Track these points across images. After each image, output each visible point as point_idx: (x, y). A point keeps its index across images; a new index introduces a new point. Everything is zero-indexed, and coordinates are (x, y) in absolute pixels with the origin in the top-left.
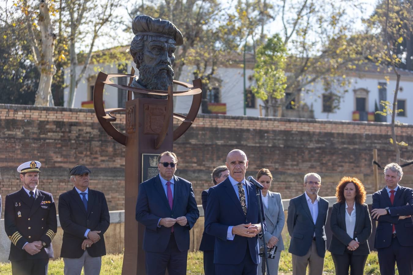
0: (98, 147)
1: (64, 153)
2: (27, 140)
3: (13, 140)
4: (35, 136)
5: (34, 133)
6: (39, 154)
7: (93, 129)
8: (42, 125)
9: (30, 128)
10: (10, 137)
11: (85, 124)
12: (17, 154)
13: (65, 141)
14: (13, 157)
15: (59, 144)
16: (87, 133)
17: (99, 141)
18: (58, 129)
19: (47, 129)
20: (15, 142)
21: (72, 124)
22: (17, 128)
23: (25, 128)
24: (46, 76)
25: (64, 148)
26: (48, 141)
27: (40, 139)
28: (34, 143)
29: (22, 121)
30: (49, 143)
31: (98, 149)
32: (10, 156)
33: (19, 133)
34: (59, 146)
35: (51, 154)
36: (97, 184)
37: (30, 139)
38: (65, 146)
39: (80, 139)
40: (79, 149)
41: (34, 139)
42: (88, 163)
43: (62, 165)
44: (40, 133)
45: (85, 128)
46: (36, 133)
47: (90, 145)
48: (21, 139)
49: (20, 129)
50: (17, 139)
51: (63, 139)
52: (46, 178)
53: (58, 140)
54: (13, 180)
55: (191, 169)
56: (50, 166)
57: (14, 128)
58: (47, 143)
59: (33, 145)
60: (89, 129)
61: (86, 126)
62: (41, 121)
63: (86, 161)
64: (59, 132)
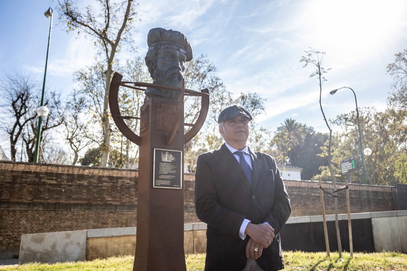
0: (134, 191)
1: (113, 195)
2: (91, 187)
3: (81, 187)
4: (95, 185)
5: (95, 183)
6: (97, 196)
7: (131, 181)
8: (100, 178)
9: (92, 180)
10: (79, 185)
11: (126, 178)
12: (84, 196)
13: (114, 188)
14: (81, 197)
15: (110, 189)
16: (127, 183)
17: (134, 188)
18: (110, 181)
19: (103, 180)
20: (82, 188)
21: (118, 178)
22: (84, 180)
23: (90, 180)
24: (106, 153)
25: (113, 192)
26: (103, 188)
27: (98, 187)
28: (95, 189)
29: (88, 175)
30: (104, 189)
31: (134, 193)
32: (79, 197)
33: (85, 183)
34: (110, 191)
35: (105, 196)
36: (133, 214)
37: (92, 186)
38: (113, 191)
39: (123, 187)
40: (122, 193)
41: (95, 186)
42: (127, 201)
43: (111, 202)
44: (98, 183)
45: (126, 180)
46: (96, 183)
47: (129, 190)
48: (86, 186)
49: (86, 180)
50: (84, 186)
51: (112, 187)
52: (101, 210)
53: (109, 187)
54: (80, 212)
55: (190, 206)
56: (104, 203)
57: (82, 180)
58: (103, 189)
59: (94, 190)
60: (128, 181)
61: (127, 179)
62: (99, 176)
63: (126, 200)
64: (110, 182)
